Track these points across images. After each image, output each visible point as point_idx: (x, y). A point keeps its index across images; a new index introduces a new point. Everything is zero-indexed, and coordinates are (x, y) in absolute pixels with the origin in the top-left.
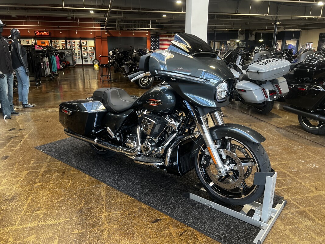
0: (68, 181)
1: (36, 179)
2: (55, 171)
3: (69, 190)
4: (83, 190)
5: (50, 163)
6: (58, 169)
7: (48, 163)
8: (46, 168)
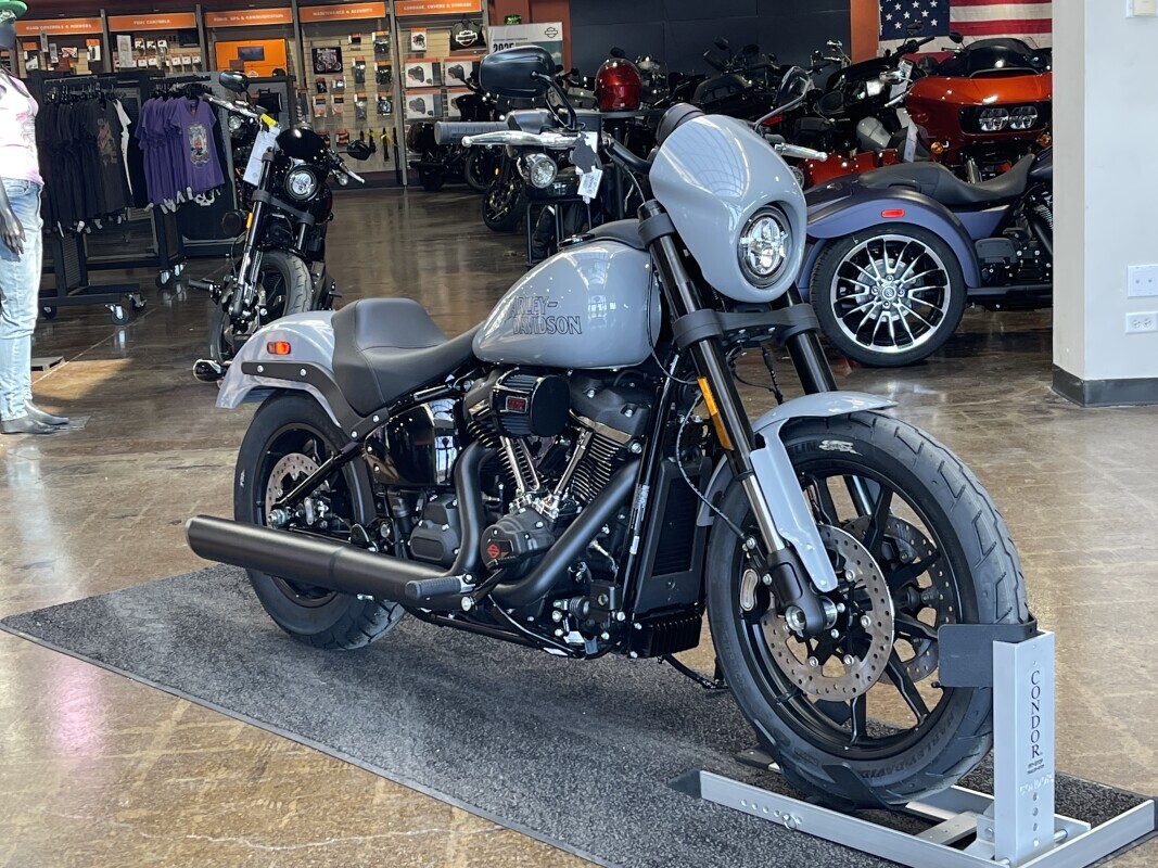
0: (279, 804)
1: (118, 793)
2: (215, 763)
3: (283, 845)
4: (356, 847)
5: (191, 725)
6: (232, 752)
7: (182, 727)
8: (168, 746)
